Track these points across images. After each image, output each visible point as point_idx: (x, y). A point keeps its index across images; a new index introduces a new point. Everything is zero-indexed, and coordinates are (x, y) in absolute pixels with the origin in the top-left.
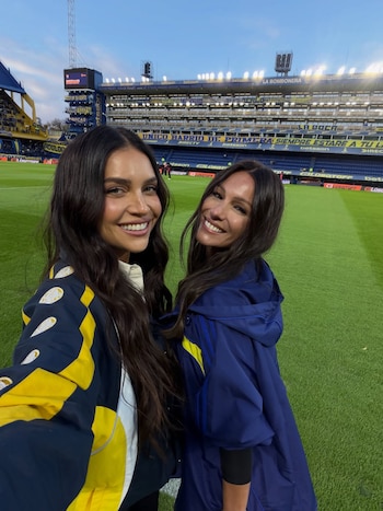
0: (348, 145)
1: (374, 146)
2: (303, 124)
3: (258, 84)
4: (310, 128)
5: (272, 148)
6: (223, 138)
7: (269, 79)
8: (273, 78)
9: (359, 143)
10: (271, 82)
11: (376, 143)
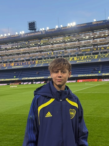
0: (70, 60)
1: (82, 59)
2: (48, 53)
3: (22, 36)
4: (52, 53)
5: (35, 66)
6: (13, 64)
7: (27, 34)
8: (29, 33)
9: (75, 58)
10: (28, 35)
11: (83, 57)
